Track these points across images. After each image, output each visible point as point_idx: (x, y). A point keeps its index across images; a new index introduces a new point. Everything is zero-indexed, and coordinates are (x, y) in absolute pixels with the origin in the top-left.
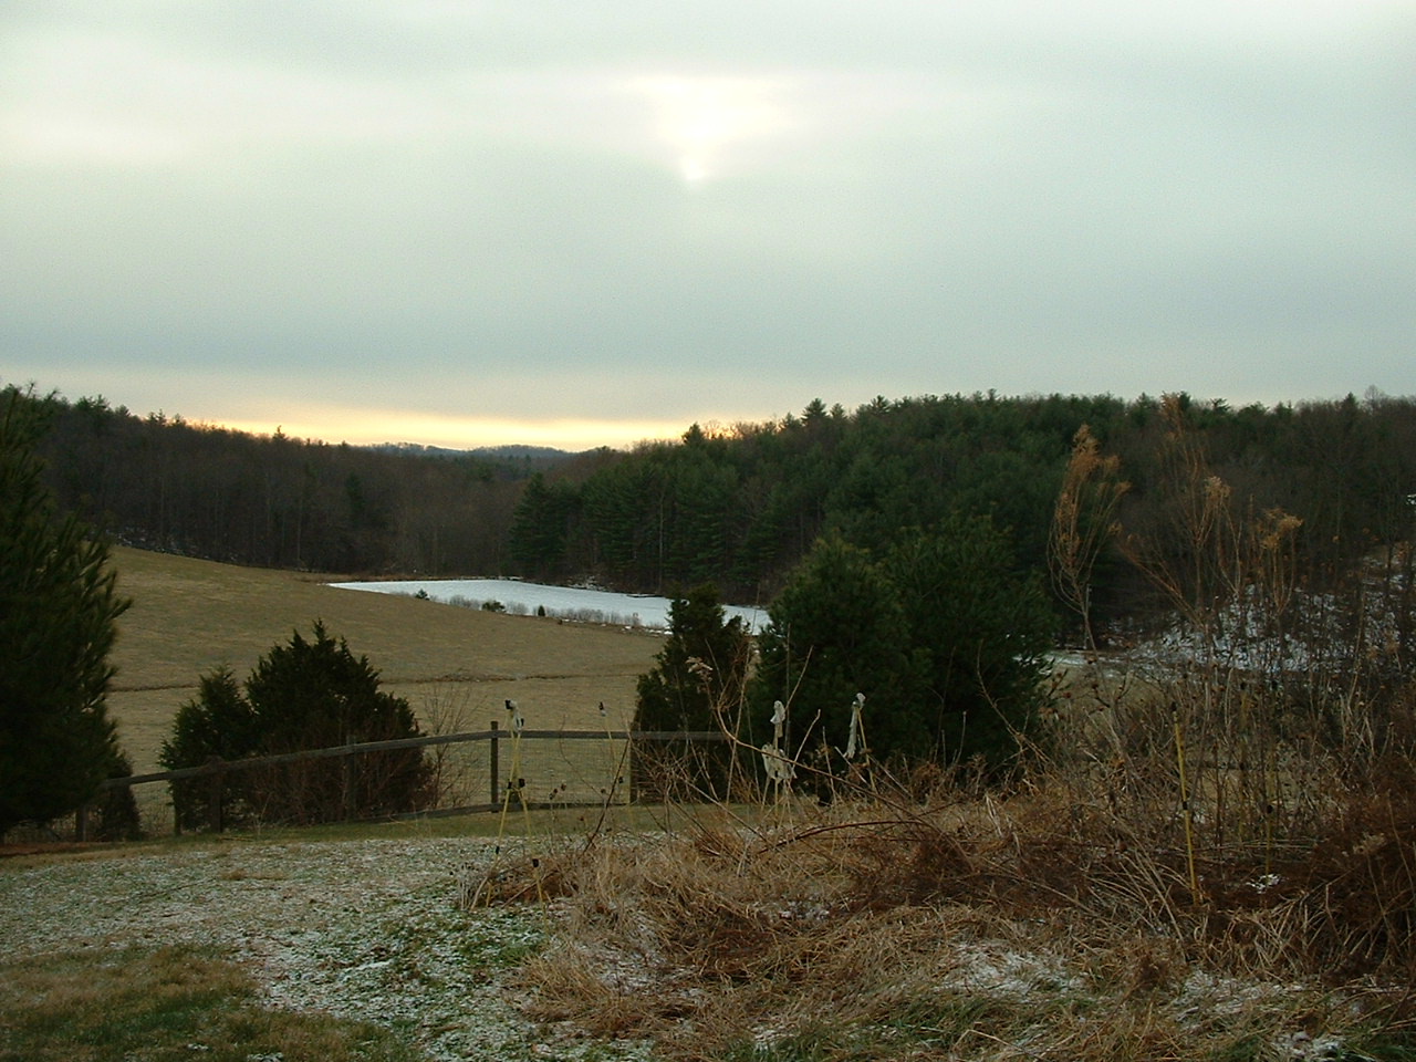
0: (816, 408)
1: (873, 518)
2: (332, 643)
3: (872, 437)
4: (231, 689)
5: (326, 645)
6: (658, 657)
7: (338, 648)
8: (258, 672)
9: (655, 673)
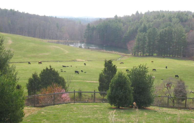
0: (137, 12)
1: (145, 34)
2: (52, 69)
3: (146, 18)
4: (37, 75)
5: (51, 69)
6: (102, 71)
7: (53, 70)
8: (41, 73)
9: (102, 73)
